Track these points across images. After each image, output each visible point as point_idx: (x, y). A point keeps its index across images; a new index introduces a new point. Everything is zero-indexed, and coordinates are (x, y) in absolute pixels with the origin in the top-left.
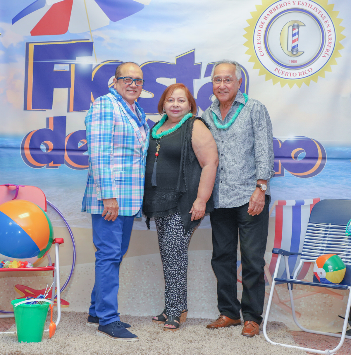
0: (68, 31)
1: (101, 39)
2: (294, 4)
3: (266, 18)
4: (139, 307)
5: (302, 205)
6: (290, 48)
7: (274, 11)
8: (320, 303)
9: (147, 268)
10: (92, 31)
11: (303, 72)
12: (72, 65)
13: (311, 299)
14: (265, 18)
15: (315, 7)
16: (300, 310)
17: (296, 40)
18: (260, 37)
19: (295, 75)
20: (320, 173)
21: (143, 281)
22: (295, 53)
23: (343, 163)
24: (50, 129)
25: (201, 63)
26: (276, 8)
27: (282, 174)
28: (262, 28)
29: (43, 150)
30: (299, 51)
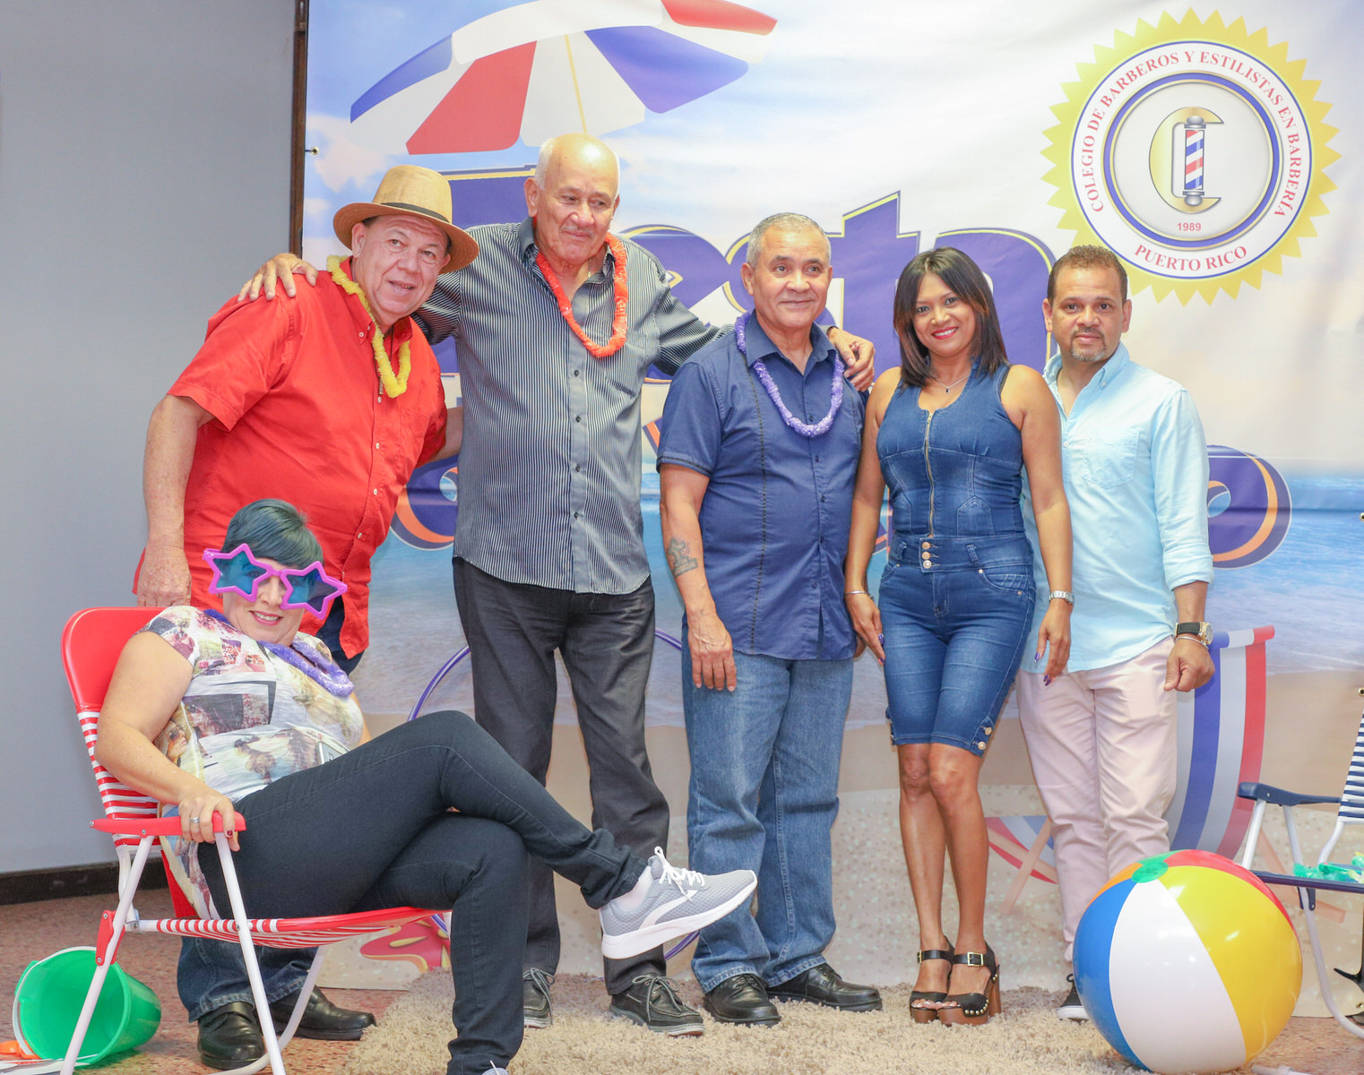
0: (518, 140)
2: (1189, 60)
3: (1108, 102)
5: (1221, 650)
6: (1179, 189)
7: (1132, 80)
11: (1219, 257)
14: (1106, 101)
15: (1251, 70)
17: (1198, 164)
18: (1090, 157)
20: (1274, 552)
22: (1193, 201)
23: (1342, 523)
25: (919, 233)
26: (1136, 72)
28: (1096, 129)
29: (449, 494)
30: (1206, 196)
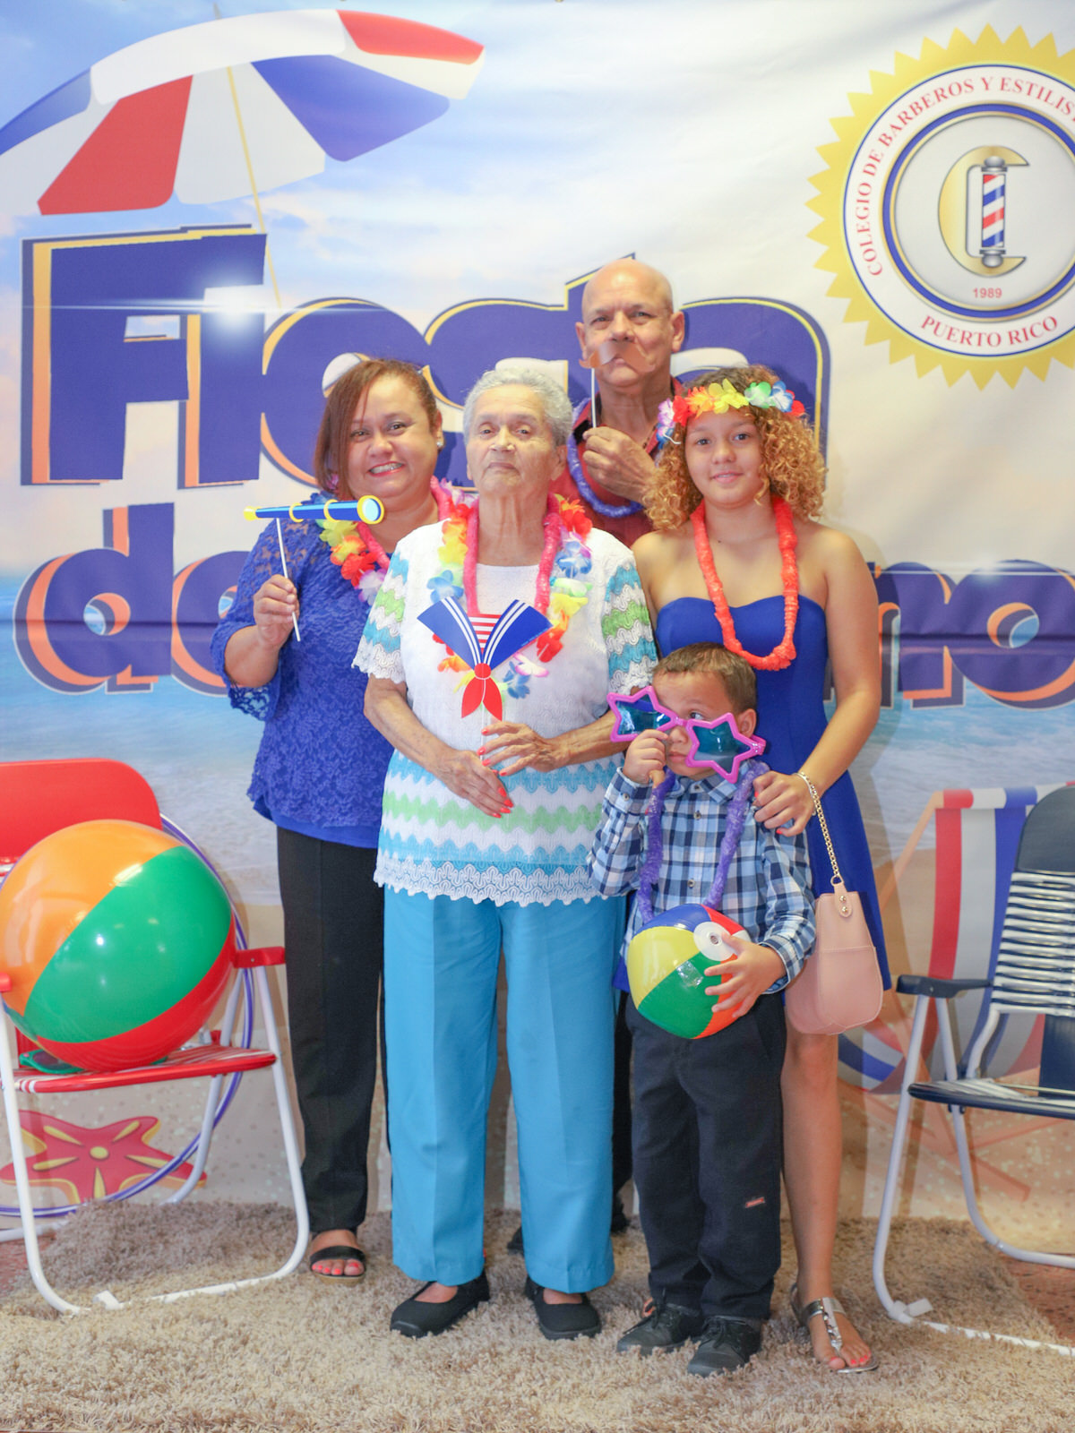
0: (172, 197)
1: (294, 224)
2: (987, 88)
3: (888, 141)
6: (976, 247)
7: (916, 114)
10: (262, 194)
11: (1024, 330)
12: (190, 318)
14: (885, 140)
15: (1062, 99)
16: (1026, 1176)
18: (866, 209)
19: (994, 340)
22: (992, 262)
24: (115, 549)
27: (956, 698)
28: (872, 174)
29: (95, 626)
30: (1008, 254)
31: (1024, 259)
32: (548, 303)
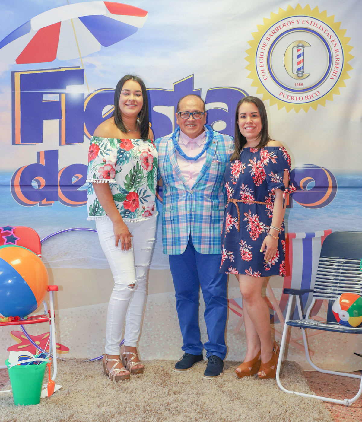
0: (56, 58)
1: (92, 66)
2: (298, 23)
3: (269, 39)
4: (143, 350)
5: (312, 238)
6: (295, 71)
7: (277, 31)
8: (335, 340)
9: (150, 309)
10: (83, 57)
11: (310, 95)
12: (62, 94)
13: (325, 336)
14: (268, 39)
16: (313, 348)
18: (262, 60)
19: (301, 98)
21: (147, 323)
22: (300, 75)
23: (356, 192)
24: (41, 164)
25: (201, 89)
27: (290, 206)
28: (264, 49)
29: (35, 186)
30: (305, 73)
31: (310, 74)
32: (168, 89)
